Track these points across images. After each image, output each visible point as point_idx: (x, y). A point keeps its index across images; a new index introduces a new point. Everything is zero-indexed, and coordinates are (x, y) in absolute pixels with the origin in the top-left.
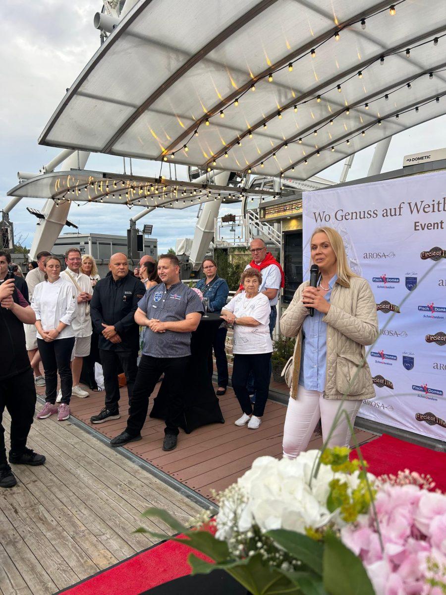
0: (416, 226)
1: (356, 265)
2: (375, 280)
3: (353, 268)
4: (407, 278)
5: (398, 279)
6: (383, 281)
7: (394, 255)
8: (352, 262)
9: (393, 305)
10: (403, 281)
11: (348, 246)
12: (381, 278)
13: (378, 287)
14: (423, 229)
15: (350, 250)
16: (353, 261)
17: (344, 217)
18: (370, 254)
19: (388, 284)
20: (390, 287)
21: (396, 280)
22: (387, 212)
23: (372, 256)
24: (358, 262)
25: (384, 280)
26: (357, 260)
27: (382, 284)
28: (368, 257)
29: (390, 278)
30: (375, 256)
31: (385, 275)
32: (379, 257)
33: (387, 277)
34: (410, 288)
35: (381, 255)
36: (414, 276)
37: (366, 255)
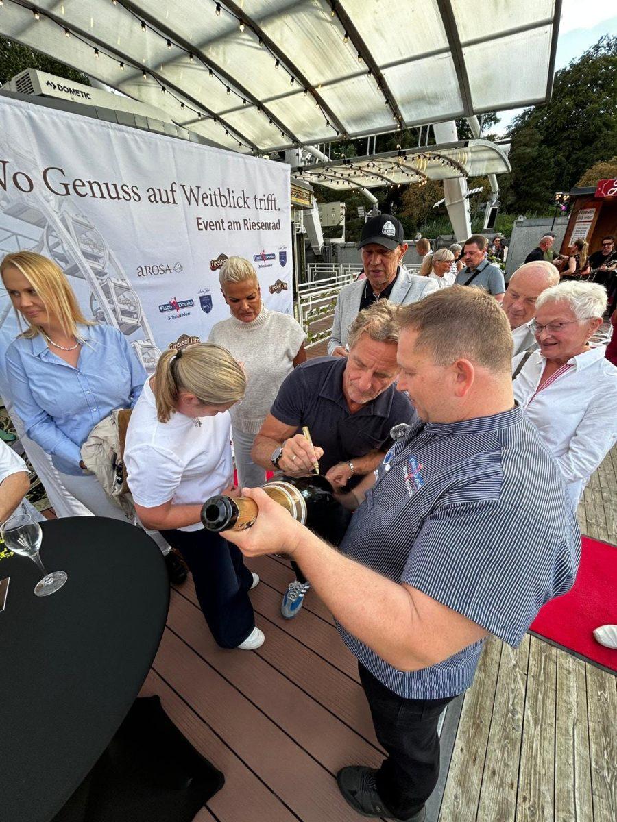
0: (199, 224)
1: (127, 289)
2: (163, 309)
3: (121, 297)
4: (201, 298)
5: (192, 301)
6: (174, 308)
7: (181, 267)
8: (117, 286)
9: (192, 338)
10: (197, 302)
11: (101, 254)
12: (171, 304)
13: (170, 318)
14: (206, 229)
15: (108, 263)
16: (120, 283)
17: (70, 188)
18: (148, 269)
19: (181, 311)
20: (185, 315)
21: (189, 303)
22: (154, 194)
24: (128, 283)
25: (175, 305)
26: (128, 281)
27: (174, 312)
28: (145, 273)
29: (182, 302)
30: (156, 272)
31: (175, 299)
32: (162, 272)
33: (177, 301)
34: (207, 311)
35: (164, 268)
36: (207, 294)
37: (140, 269)
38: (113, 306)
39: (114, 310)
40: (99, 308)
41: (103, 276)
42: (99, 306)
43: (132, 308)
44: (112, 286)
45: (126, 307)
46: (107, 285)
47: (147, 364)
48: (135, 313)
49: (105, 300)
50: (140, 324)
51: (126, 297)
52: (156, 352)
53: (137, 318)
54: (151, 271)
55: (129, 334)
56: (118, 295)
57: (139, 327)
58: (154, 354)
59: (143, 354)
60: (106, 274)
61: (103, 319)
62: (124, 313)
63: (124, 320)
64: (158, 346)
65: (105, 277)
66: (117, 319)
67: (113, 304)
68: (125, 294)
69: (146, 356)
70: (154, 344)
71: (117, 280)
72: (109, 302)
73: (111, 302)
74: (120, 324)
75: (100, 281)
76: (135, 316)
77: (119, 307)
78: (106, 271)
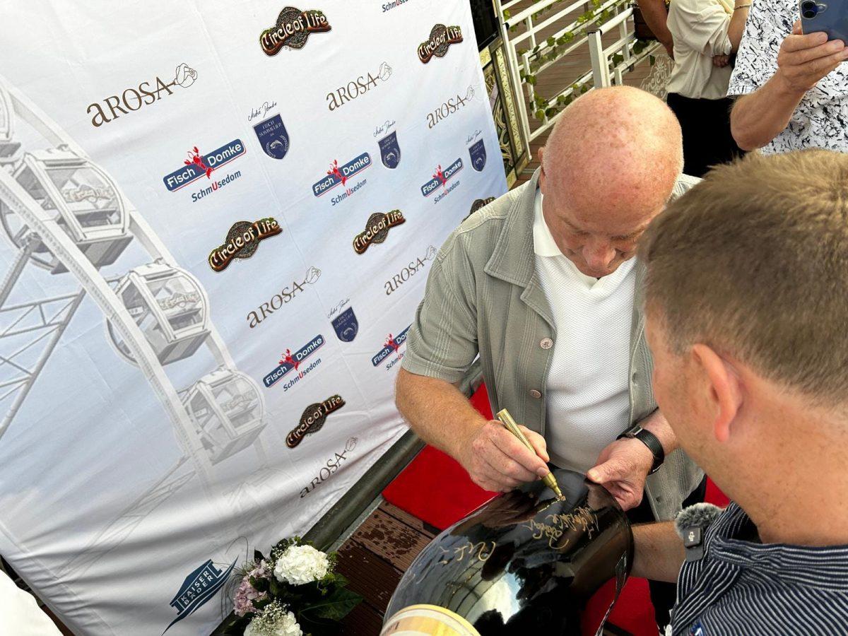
1: (77, 164)
2: (174, 182)
3: (69, 186)
4: (258, 129)
5: (238, 142)
6: (199, 173)
7: (192, 72)
8: (53, 165)
9: (259, 223)
10: (252, 142)
12: (189, 164)
13: (196, 197)
16: (58, 155)
18: (114, 102)
19: (218, 174)
20: (229, 179)
21: (234, 149)
23: (119, 106)
24: (77, 149)
25: (200, 166)
26: (73, 145)
27: (203, 182)
28: (109, 115)
29: (214, 154)
30: (134, 103)
31: (197, 151)
32: (149, 99)
33: (202, 153)
34: (279, 153)
35: (152, 88)
36: (271, 114)
37: (95, 110)
38: (55, 213)
39: (61, 221)
40: (26, 228)
41: (12, 153)
42: (23, 222)
43: (101, 204)
44: (39, 170)
45: (86, 207)
46: (28, 172)
47: (170, 311)
48: (111, 213)
49: (34, 206)
50: (129, 234)
51: (82, 182)
52: (182, 280)
53: (119, 222)
54: (122, 105)
55: (111, 262)
56: (60, 185)
57: (130, 239)
58: (180, 286)
59: (155, 293)
60: (17, 146)
61: (43, 248)
62: (85, 219)
63: (90, 236)
64: (185, 266)
65: (18, 154)
66: (74, 238)
67: (54, 207)
68: (76, 176)
69: (163, 295)
70: (175, 265)
71: (48, 151)
72: (44, 207)
73: (48, 205)
74: (84, 248)
75: (9, 167)
76: (114, 218)
77: (69, 210)
78: (14, 140)
